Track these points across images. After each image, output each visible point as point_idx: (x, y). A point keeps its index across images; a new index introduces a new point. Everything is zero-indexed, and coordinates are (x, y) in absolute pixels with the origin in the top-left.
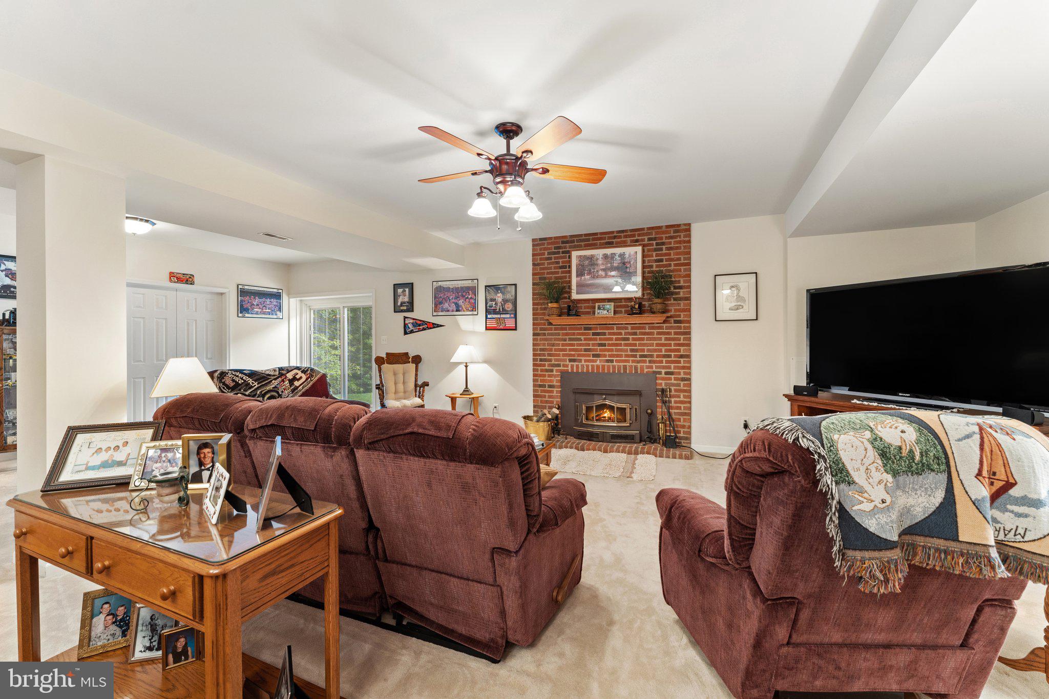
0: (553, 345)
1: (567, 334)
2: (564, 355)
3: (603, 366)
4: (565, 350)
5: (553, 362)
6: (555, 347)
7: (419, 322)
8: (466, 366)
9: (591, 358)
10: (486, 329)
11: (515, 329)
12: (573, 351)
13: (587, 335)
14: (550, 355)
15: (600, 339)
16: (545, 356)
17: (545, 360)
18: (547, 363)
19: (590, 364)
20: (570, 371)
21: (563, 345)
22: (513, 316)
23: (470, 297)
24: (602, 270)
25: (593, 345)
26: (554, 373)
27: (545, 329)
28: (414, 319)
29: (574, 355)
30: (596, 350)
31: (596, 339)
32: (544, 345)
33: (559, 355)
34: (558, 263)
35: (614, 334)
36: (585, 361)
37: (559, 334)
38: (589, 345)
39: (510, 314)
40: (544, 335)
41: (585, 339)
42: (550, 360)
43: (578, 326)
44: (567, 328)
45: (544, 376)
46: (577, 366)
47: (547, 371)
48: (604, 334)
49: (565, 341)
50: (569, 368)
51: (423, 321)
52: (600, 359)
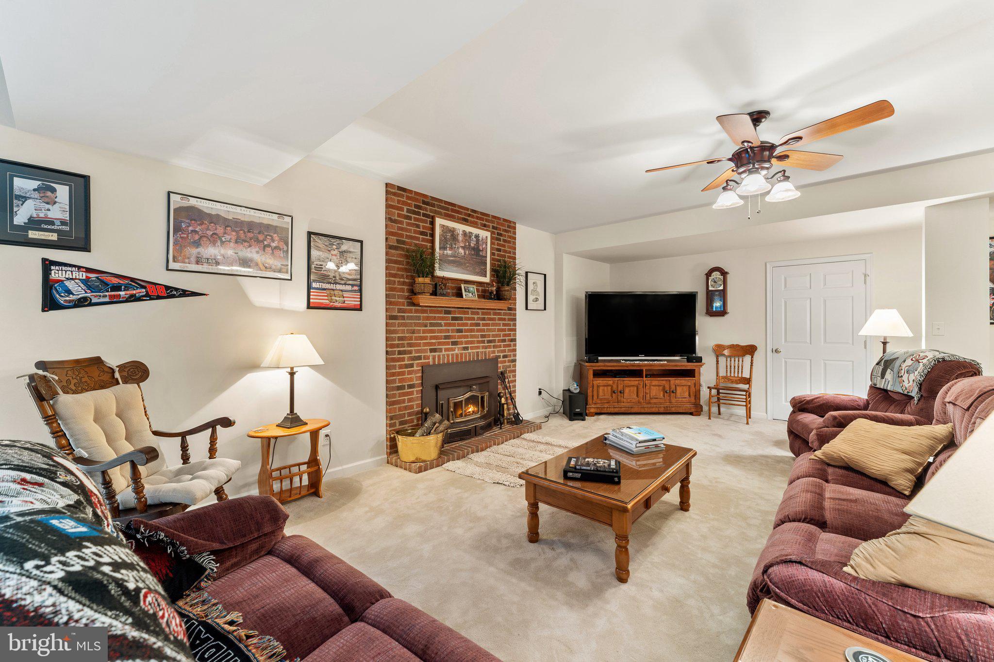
0: (413, 332)
1: (428, 318)
2: (425, 344)
3: (462, 354)
4: (425, 338)
5: (413, 355)
6: (415, 335)
7: (115, 281)
8: (292, 374)
9: (451, 346)
10: (309, 307)
11: (360, 308)
12: (434, 339)
13: (447, 320)
14: (410, 345)
15: (459, 325)
16: (404, 347)
17: (404, 352)
18: (406, 356)
19: (450, 353)
20: (431, 363)
21: (424, 332)
22: (356, 288)
23: (273, 245)
24: (462, 247)
25: (453, 331)
26: (415, 368)
27: (404, 311)
28: (89, 270)
29: (434, 344)
30: (454, 337)
31: (454, 325)
32: (403, 331)
33: (419, 345)
34: (418, 226)
35: (469, 319)
36: (446, 350)
37: (418, 318)
38: (448, 331)
39: (353, 285)
40: (403, 318)
41: (446, 325)
42: (410, 352)
43: (439, 309)
44: (427, 310)
45: (403, 373)
46: (439, 356)
47: (407, 366)
48: (461, 319)
49: (426, 326)
50: (431, 360)
51: (133, 280)
52: (458, 346)
